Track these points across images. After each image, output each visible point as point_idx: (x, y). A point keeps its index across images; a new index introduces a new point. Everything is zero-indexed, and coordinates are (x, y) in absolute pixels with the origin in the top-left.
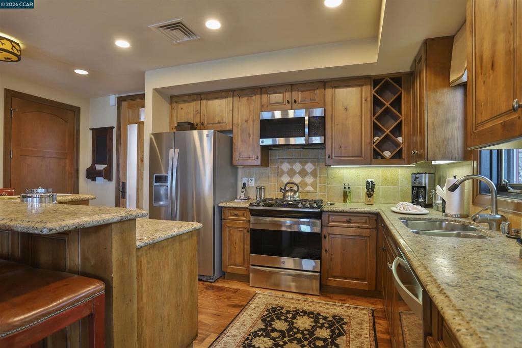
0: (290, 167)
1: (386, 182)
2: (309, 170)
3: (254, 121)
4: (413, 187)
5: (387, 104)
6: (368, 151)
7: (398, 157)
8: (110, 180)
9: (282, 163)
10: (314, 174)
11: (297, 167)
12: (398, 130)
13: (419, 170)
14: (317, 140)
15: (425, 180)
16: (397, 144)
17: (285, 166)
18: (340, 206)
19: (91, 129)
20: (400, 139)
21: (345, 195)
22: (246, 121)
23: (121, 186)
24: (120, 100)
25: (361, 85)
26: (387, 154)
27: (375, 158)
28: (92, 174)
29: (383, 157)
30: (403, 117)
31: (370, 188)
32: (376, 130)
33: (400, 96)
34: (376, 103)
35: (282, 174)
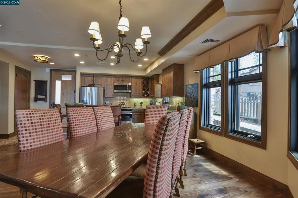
0: (120, 98)
1: (145, 102)
2: (125, 99)
3: (112, 85)
4: (151, 103)
5: (146, 84)
6: (141, 95)
7: (148, 96)
8: (46, 101)
9: (117, 97)
10: (127, 100)
11: (122, 98)
12: (148, 90)
13: (152, 99)
14: (130, 91)
15: (153, 102)
16: (148, 93)
17: (118, 98)
18: (134, 108)
19: (34, 81)
20: (148, 92)
21: (135, 105)
22: (109, 85)
23: (52, 104)
24: (51, 71)
25: (140, 79)
26: (145, 95)
27: (143, 96)
28: (36, 100)
29: (145, 96)
30: (149, 87)
31: (142, 103)
32: (143, 90)
33: (148, 82)
34: (143, 83)
35: (117, 100)
